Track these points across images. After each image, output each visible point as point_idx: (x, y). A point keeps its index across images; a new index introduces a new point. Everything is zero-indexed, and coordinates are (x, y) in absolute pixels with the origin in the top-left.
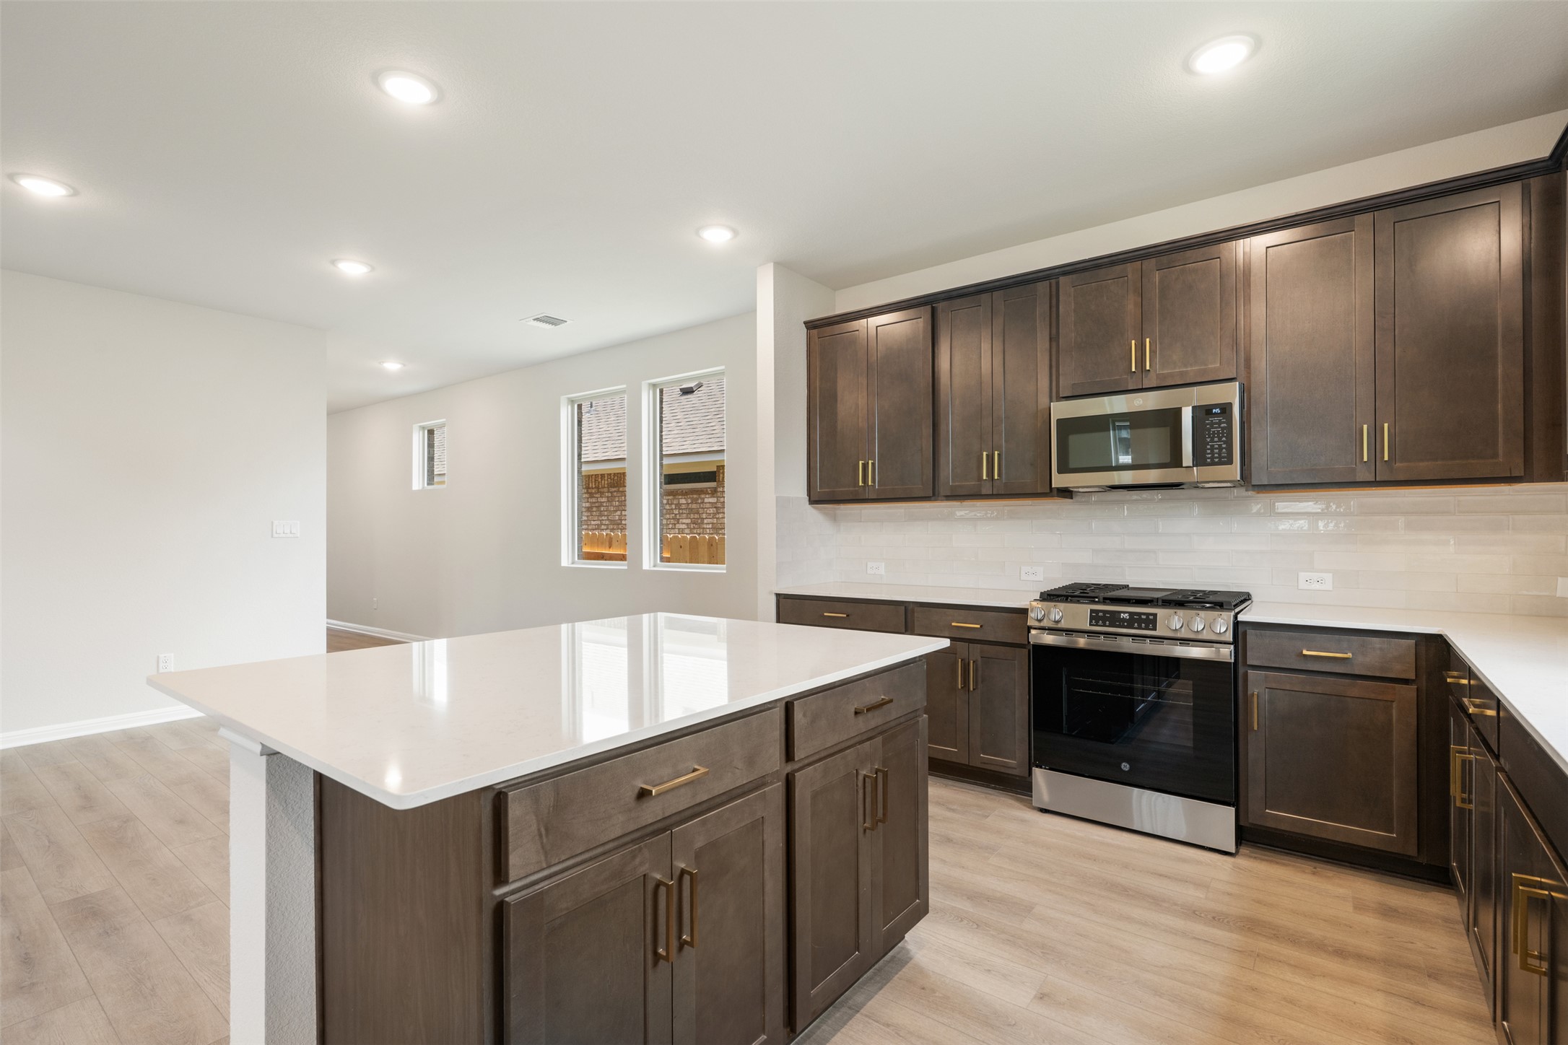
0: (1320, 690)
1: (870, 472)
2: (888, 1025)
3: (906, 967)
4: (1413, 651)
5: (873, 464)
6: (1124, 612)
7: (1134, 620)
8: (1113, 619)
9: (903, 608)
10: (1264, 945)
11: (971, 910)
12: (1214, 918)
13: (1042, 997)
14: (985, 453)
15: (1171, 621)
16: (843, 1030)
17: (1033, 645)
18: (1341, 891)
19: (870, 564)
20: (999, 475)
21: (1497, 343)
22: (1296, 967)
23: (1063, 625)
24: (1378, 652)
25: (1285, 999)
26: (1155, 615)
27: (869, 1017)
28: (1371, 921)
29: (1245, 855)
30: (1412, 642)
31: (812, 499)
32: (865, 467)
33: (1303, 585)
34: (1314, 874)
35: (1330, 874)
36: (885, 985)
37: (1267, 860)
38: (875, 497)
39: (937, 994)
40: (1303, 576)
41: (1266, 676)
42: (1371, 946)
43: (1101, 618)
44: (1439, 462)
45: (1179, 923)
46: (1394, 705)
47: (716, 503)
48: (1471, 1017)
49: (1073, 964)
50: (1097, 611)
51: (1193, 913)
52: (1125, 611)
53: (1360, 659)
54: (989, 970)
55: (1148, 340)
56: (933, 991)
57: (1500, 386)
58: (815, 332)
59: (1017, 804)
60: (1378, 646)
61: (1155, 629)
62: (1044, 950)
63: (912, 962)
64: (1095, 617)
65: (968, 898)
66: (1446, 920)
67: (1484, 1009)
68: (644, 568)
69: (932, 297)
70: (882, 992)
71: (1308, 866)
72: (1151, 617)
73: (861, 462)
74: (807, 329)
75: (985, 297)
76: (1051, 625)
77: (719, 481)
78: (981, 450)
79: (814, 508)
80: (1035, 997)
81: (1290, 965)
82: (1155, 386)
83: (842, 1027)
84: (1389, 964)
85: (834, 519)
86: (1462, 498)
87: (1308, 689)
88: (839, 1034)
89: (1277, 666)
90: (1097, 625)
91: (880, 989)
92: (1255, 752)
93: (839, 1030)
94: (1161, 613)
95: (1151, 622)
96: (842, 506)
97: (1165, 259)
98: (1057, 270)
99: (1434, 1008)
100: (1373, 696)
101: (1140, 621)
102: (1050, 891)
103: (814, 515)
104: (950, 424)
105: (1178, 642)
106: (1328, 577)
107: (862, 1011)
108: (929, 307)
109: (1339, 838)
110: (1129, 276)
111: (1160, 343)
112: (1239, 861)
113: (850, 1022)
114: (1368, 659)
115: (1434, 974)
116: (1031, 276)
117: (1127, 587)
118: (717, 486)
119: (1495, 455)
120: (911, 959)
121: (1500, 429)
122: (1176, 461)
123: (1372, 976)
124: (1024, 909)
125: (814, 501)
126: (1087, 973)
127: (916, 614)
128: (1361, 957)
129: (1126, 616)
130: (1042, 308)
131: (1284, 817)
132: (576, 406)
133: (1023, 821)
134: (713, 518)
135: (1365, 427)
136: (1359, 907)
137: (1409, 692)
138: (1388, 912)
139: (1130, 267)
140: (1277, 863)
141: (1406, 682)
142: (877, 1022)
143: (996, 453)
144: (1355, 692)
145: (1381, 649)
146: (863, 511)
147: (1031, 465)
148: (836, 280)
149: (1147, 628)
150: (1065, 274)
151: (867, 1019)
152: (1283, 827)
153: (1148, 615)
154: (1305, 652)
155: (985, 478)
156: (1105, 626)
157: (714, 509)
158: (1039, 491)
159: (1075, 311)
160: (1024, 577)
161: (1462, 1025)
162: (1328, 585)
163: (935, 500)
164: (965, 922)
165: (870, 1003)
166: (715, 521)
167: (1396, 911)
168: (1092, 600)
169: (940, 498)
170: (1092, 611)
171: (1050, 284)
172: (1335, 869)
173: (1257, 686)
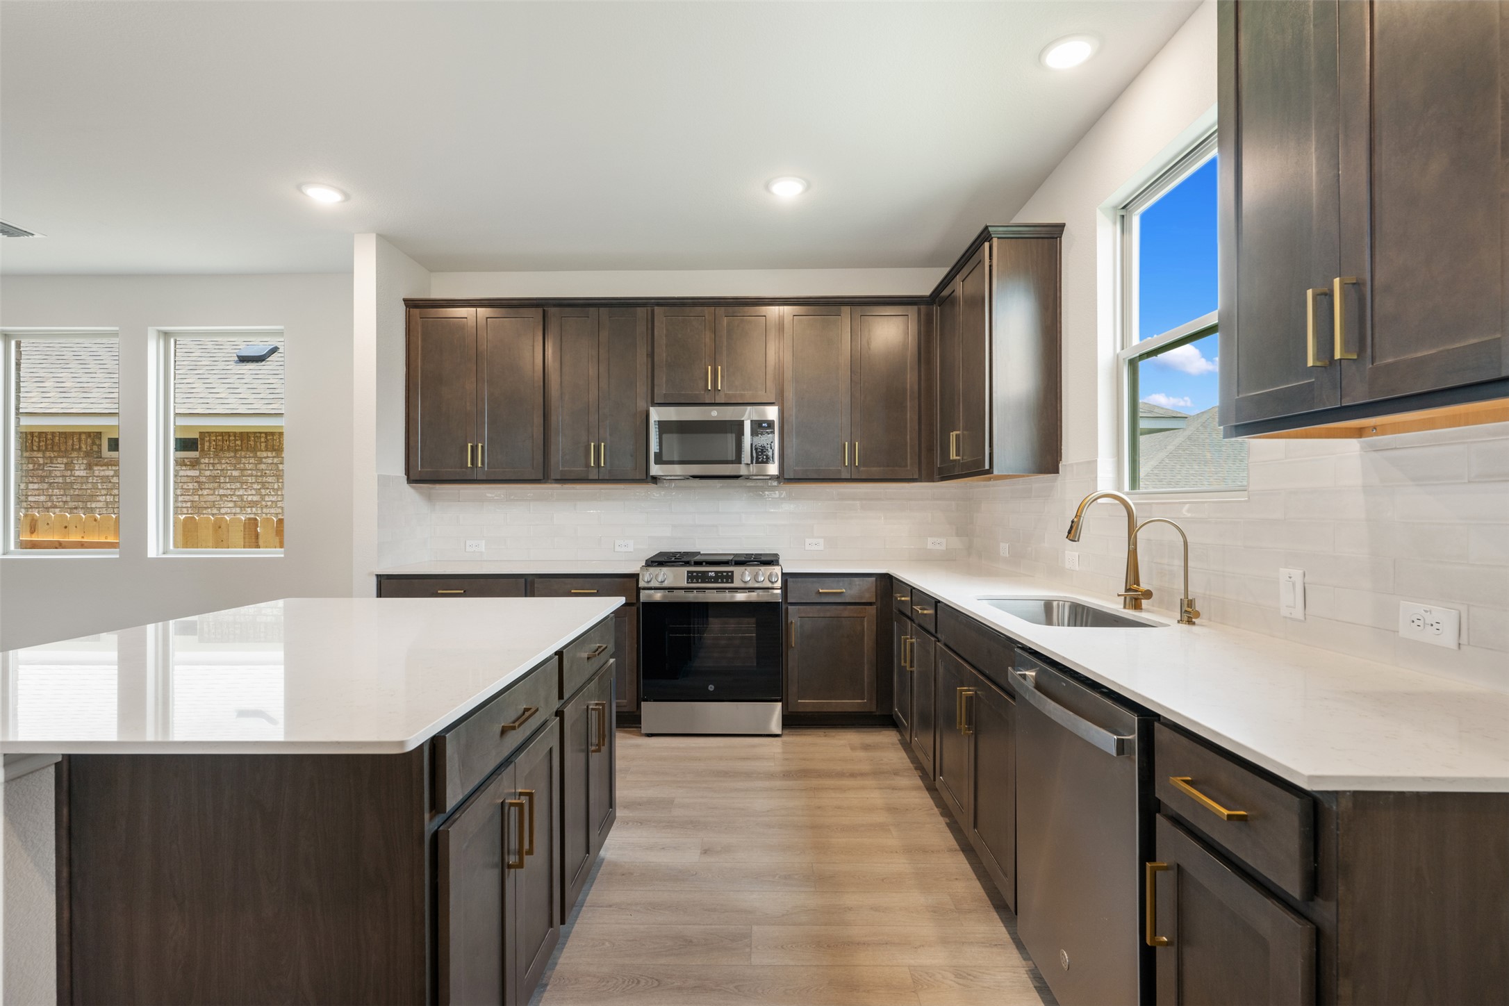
0: (828, 614)
1: (480, 454)
2: (610, 906)
3: (603, 865)
4: (874, 584)
5: (482, 447)
6: (711, 572)
7: (719, 577)
8: (704, 577)
9: (524, 580)
10: (814, 782)
11: (631, 815)
12: (784, 775)
13: (705, 852)
14: (592, 444)
15: (744, 575)
16: (578, 921)
17: (642, 603)
18: (842, 742)
19: (468, 543)
20: (604, 464)
21: (907, 399)
22: (836, 789)
23: (666, 584)
24: (858, 587)
25: (836, 807)
26: (732, 572)
27: (593, 906)
28: (862, 754)
29: (786, 735)
30: (874, 579)
31: (412, 478)
32: (474, 449)
33: (808, 547)
34: (825, 736)
35: (834, 734)
36: (593, 882)
37: (800, 735)
38: (485, 478)
39: (635, 874)
40: (808, 541)
41: (799, 609)
42: (865, 767)
43: (695, 577)
44: (882, 468)
45: (767, 784)
46: (866, 619)
47: (197, 477)
48: (917, 788)
49: (716, 827)
50: (692, 572)
51: (771, 776)
52: (712, 570)
53: (849, 592)
54: (663, 848)
55: (719, 367)
56: (632, 874)
57: (908, 425)
58: (416, 311)
59: (627, 735)
60: (857, 583)
61: (732, 582)
62: (693, 824)
63: (605, 860)
64: (691, 577)
65: (625, 808)
66: (893, 744)
67: (919, 782)
68: (149, 556)
69: (543, 301)
70: (593, 888)
71: (821, 732)
72: (730, 574)
73: (469, 445)
74: (407, 307)
75: (592, 310)
76: (657, 585)
77: (203, 450)
78: (588, 441)
79: (412, 487)
80: (701, 853)
81: (832, 789)
82: (723, 402)
83: (576, 920)
84: (877, 773)
85: (429, 498)
86: (887, 490)
87: (822, 615)
88: (576, 925)
89: (805, 601)
90: (692, 583)
91: (591, 886)
92: (793, 661)
93: (574, 923)
94: (737, 570)
95: (729, 577)
96: (438, 486)
97: (730, 309)
98: (653, 301)
99: (901, 789)
100: (855, 615)
101: (722, 577)
102: (680, 787)
103: (411, 493)
104: (560, 417)
105: (747, 590)
106: (821, 541)
107: (585, 904)
108: (540, 310)
109: (838, 710)
110: (707, 317)
111: (727, 371)
112: (785, 738)
113: (580, 914)
114: (850, 592)
115: (896, 773)
116: (631, 301)
117: (699, 553)
118: (200, 456)
119: (906, 466)
120: (603, 859)
121: (909, 450)
122: (738, 460)
123: (870, 782)
124: (668, 803)
125: (411, 481)
126: (726, 829)
127: (536, 585)
128: (863, 775)
129: (713, 574)
130: (641, 328)
131: (807, 703)
132: (13, 343)
133: (638, 746)
134: (193, 494)
135: (847, 443)
136: (853, 748)
137: (872, 610)
138: (866, 747)
139: (707, 311)
140: (805, 735)
141: (870, 604)
142: (601, 907)
143: (603, 444)
144: (846, 614)
145: (859, 585)
146: (461, 491)
147: (632, 456)
148: (434, 263)
149: (727, 582)
150: (659, 305)
151: (592, 908)
152: (809, 710)
153: (727, 572)
154: (821, 591)
155: (592, 465)
156: (698, 582)
157: (196, 484)
158: (638, 478)
159: (666, 336)
160: (617, 549)
161: (914, 793)
162: (821, 547)
163: (545, 483)
164: (630, 824)
165: (588, 897)
166: (196, 498)
167: (870, 746)
168: (687, 563)
169: (549, 481)
170: (688, 572)
171: (647, 310)
172: (834, 730)
173: (794, 616)
